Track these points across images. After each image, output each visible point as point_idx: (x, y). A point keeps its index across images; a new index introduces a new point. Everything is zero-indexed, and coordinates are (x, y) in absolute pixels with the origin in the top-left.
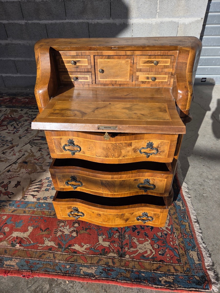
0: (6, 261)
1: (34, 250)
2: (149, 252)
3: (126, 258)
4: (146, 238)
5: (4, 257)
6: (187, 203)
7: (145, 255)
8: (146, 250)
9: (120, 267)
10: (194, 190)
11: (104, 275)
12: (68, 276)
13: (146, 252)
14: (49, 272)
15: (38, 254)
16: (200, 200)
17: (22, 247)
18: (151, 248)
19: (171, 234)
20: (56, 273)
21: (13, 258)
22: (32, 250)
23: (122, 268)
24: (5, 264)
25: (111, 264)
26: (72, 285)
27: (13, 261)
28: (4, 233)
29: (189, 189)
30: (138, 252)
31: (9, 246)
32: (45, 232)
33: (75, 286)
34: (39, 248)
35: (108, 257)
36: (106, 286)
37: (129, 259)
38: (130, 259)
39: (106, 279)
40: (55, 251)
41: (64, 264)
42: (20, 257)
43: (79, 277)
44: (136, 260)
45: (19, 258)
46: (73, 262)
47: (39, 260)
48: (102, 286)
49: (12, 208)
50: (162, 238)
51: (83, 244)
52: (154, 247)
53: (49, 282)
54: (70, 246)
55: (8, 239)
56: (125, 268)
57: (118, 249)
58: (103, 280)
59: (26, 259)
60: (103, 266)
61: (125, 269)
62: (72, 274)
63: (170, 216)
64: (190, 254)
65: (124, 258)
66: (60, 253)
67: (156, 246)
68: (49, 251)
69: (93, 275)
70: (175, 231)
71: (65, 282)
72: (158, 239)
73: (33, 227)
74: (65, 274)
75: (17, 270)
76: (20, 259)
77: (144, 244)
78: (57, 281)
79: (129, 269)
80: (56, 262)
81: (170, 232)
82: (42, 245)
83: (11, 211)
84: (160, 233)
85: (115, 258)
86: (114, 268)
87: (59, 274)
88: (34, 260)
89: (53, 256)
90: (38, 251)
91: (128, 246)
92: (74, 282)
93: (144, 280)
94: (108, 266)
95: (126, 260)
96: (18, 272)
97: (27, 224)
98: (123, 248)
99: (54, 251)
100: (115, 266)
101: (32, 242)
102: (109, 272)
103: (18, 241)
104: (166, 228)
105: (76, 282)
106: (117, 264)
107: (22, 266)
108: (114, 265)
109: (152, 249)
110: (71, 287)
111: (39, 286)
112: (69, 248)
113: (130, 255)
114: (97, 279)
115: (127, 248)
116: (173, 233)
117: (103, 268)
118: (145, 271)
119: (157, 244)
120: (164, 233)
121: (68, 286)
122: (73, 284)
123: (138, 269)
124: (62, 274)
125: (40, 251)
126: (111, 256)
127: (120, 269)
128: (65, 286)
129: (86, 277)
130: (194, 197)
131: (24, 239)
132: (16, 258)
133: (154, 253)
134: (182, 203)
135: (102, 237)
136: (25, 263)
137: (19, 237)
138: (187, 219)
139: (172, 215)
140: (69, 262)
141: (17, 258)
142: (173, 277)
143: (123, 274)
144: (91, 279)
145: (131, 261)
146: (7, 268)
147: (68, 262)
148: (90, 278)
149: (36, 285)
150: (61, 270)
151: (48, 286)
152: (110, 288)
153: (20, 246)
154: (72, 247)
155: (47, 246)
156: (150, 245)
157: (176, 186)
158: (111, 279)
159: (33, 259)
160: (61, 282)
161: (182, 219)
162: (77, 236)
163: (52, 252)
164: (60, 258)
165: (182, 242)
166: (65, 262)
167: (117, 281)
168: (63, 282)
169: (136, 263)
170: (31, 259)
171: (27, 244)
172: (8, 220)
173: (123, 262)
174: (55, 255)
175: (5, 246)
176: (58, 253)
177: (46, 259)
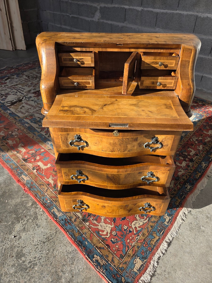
0: (23, 175)
1: (40, 179)
2: (105, 233)
3: (86, 224)
4: (112, 223)
5: (25, 172)
6: (176, 223)
7: (100, 232)
8: (104, 230)
9: (77, 226)
10: (195, 217)
11: (63, 222)
12: (44, 206)
13: (103, 231)
14: (37, 196)
15: (40, 183)
16: (192, 229)
17: (36, 173)
18: (109, 231)
19: (134, 234)
20: (39, 200)
21: (28, 176)
23: (77, 228)
25: (73, 220)
26: (42, 214)
27: (26, 177)
28: (35, 159)
29: (191, 213)
30: (98, 227)
31: (31, 168)
32: (55, 173)
33: (43, 216)
34: (44, 180)
35: (75, 214)
36: (59, 230)
37: (87, 226)
38: (87, 227)
39: (62, 225)
40: (50, 188)
41: (48, 198)
43: (49, 212)
44: (91, 230)
45: (30, 178)
46: (54, 201)
47: (38, 186)
48: (56, 229)
49: (50, 147)
50: (125, 232)
52: (112, 232)
53: (33, 202)
55: (34, 164)
56: (79, 229)
57: (86, 214)
58: (60, 225)
59: (33, 181)
60: (68, 217)
61: (79, 230)
62: (47, 207)
63: (148, 222)
64: (136, 260)
65: (84, 223)
66: (51, 190)
67: (115, 233)
68: (47, 185)
69: (57, 217)
70: (141, 235)
71: (40, 209)
72: (121, 230)
73: (51, 165)
74: (43, 204)
75: (24, 183)
76: (30, 179)
77: (107, 225)
78: (37, 205)
79: (81, 232)
80: (45, 194)
81: (135, 232)
82: (47, 179)
83: (48, 149)
84: (127, 227)
85: (79, 218)
86: (73, 223)
87: (41, 202)
90: (42, 181)
91: (94, 218)
92: (45, 213)
93: (84, 247)
94: (70, 219)
95: (85, 225)
96: (24, 185)
97: (49, 162)
98: (90, 217)
99: (49, 187)
100: (74, 223)
101: (43, 174)
102: (68, 223)
103: (38, 168)
104: (135, 227)
106: (77, 223)
107: (28, 183)
108: (74, 222)
109: (109, 233)
110: (41, 214)
111: (27, 200)
113: (90, 224)
114: (57, 221)
115: (93, 218)
116: (137, 235)
117: (66, 218)
118: (90, 242)
119: (116, 233)
120: (130, 229)
121: (40, 213)
123: (86, 237)
124: (42, 203)
125: (43, 181)
126: (77, 215)
127: (76, 227)
129: (52, 215)
130: (189, 222)
131: (41, 169)
132: (29, 177)
133: (108, 237)
134: (170, 219)
136: (30, 183)
137: (40, 166)
138: (161, 234)
139: (151, 222)
140: (51, 200)
141: (29, 178)
142: (105, 262)
143: (74, 231)
144: (54, 219)
145: (87, 228)
146: (21, 179)
147: (51, 199)
148: (54, 218)
149: (26, 199)
150: (43, 201)
151: (30, 204)
152: (60, 233)
153: (36, 171)
155: (49, 182)
156: (110, 229)
157: (179, 203)
158: (64, 228)
159: (36, 183)
160: (38, 207)
161: (156, 231)
164: (49, 193)
165: (138, 247)
166: (49, 198)
167: (66, 232)
168: (39, 208)
169: (89, 232)
170: (35, 182)
171: (40, 173)
172: (43, 153)
173: (81, 225)
174: (48, 190)
175: (30, 167)
176: (50, 189)
177: (42, 189)
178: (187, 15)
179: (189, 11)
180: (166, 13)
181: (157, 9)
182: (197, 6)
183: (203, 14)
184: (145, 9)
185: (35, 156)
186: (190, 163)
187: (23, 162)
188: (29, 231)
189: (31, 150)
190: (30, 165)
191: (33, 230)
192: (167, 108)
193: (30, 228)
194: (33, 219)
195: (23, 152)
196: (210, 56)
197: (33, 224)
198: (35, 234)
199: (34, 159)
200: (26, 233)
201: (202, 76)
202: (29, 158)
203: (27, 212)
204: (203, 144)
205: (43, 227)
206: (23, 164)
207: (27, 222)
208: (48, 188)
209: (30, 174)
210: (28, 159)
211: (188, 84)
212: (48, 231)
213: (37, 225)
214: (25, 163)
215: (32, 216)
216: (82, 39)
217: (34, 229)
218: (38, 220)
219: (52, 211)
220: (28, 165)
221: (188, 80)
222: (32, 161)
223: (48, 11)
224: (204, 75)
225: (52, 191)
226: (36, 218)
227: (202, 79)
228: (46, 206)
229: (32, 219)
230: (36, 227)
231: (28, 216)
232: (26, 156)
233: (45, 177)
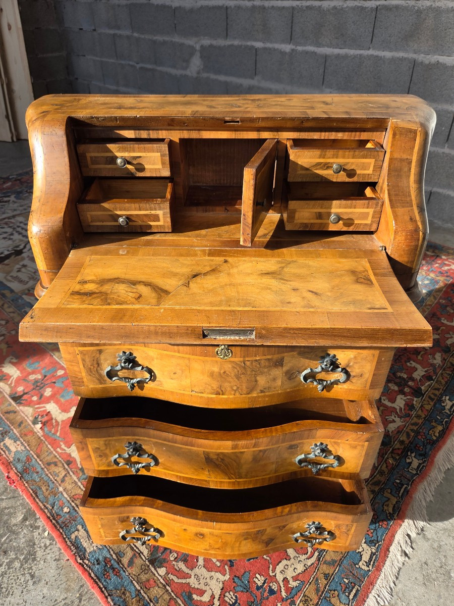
0: (9, 438)
1: (50, 447)
2: (206, 598)
3: (157, 572)
4: (226, 567)
5: (13, 430)
6: (388, 563)
7: (195, 596)
8: (204, 588)
9: (134, 580)
10: (436, 545)
11: (98, 569)
12: (54, 524)
13: (202, 593)
14: (37, 496)
15: (49, 459)
16: (428, 580)
17: (41, 432)
18: (217, 593)
19: (283, 600)
20: (43, 507)
21: (20, 440)
22: (48, 445)
23: (136, 584)
24: (5, 442)
25: (125, 561)
26: (48, 544)
27: (15, 444)
28: (41, 396)
29: (424, 535)
30: (188, 580)
31: (31, 418)
33: (51, 549)
34: (58, 450)
36: (88, 590)
37: (160, 578)
38: (162, 580)
39: (95, 578)
40: (72, 471)
41: (65, 501)
42: (28, 445)
43: (64, 539)
44: (170, 591)
45: (26, 445)
47: (42, 468)
48: (82, 586)
50: (258, 593)
52: (224, 596)
53: (27, 512)
55: (37, 408)
56: (139, 588)
58: (91, 576)
59: (31, 454)
60: (112, 553)
61: (139, 591)
62: (60, 527)
63: (317, 562)
65: (153, 569)
66: (75, 478)
67: (232, 598)
69: (84, 554)
70: (299, 601)
71: (44, 531)
72: (247, 589)
74: (51, 518)
75: (9, 461)
76: (25, 447)
77: (213, 573)
78: (36, 519)
79: (144, 595)
80: (58, 489)
81: (284, 594)
82: (66, 448)
84: (263, 579)
85: (140, 556)
86: (124, 571)
87: (46, 511)
88: (38, 462)
89: (64, 477)
91: (179, 554)
92: (54, 542)
94: (118, 559)
95: (155, 575)
96: (8, 465)
97: (75, 401)
99: (71, 469)
100: (128, 569)
101: (58, 434)
102: (111, 571)
103: (45, 419)
104: (284, 579)
105: (56, 544)
106: (134, 570)
107: (19, 460)
108: (128, 567)
109: (217, 597)
110: (45, 545)
111: (12, 507)
113: (167, 573)
114: (83, 566)
115: (176, 556)
116: (289, 601)
117: (109, 556)
119: (236, 597)
120: (271, 585)
121: (42, 542)
122: (51, 544)
124: (49, 515)
125: (56, 455)
126: (137, 548)
127: (132, 582)
128: (38, 537)
129: (72, 547)
130: (421, 561)
131: (54, 421)
132: (22, 443)
134: (372, 554)
136: (25, 458)
137: (51, 415)
138: (351, 597)
139: (325, 563)
140: (73, 504)
141: (23, 445)
143: (128, 594)
144: (76, 559)
145: (161, 585)
146: (2, 449)
147: (73, 501)
148: (76, 556)
149: (11, 503)
150: (53, 508)
151: (20, 517)
152: (90, 599)
153: (41, 428)
155: (69, 455)
156: (221, 585)
157: (394, 507)
158: (102, 586)
159: (38, 460)
160: (39, 526)
161: (339, 588)
163: (67, 469)
164: (69, 487)
166: (68, 499)
167: (107, 597)
168: (41, 529)
169: (166, 597)
170: (36, 457)
171: (50, 432)
172: (61, 380)
173: (146, 576)
174: (67, 477)
175: (26, 416)
176: (73, 476)
177: (51, 474)
178: (393, 60)
179: (397, 50)
180: (346, 57)
181: (326, 48)
182: (414, 39)
183: (428, 57)
184: (300, 48)
185: (42, 387)
186: (415, 399)
187: (10, 405)
188: (12, 595)
189: (33, 373)
190: (27, 412)
191: (22, 592)
192: (357, 281)
193: (14, 585)
194: (24, 559)
195: (13, 379)
196: (448, 147)
197: (22, 574)
198: (26, 602)
199: (39, 395)
200: (4, 599)
201: (431, 193)
202: (26, 393)
203: (10, 541)
204: (442, 350)
205: (47, 584)
206: (10, 408)
207: (9, 568)
208: (68, 471)
209: (27, 434)
210: (25, 397)
211: (409, 218)
212: (61, 593)
213: (32, 576)
214: (15, 405)
215: (22, 550)
216: (139, 108)
217: (24, 588)
218: (35, 562)
219: (73, 536)
220: (23, 412)
221: (410, 208)
222: (33, 401)
223: (89, 57)
224: (435, 189)
225: (77, 480)
226: (31, 556)
227: (432, 198)
228: (59, 524)
229: (20, 561)
230: (30, 583)
231: (11, 552)
232: (20, 389)
233: (62, 443)
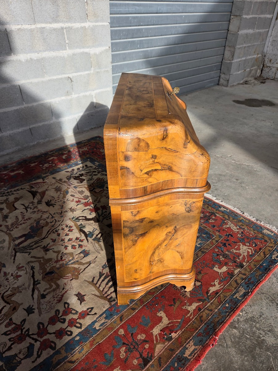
0: (184, 354)
1: (190, 323)
2: (250, 251)
3: (245, 265)
4: (237, 244)
5: (177, 354)
7: (250, 254)
11: (251, 286)
12: (236, 309)
13: (248, 252)
15: (197, 322)
17: (179, 332)
18: (247, 247)
19: (244, 231)
20: (228, 317)
21: (186, 346)
22: (188, 325)
23: (252, 272)
24: (187, 356)
25: (244, 277)
26: (245, 312)
27: (189, 348)
28: (145, 341)
30: (245, 256)
31: (166, 344)
32: (177, 303)
33: (247, 310)
34: (191, 318)
35: (237, 275)
36: (259, 290)
37: (247, 264)
38: (248, 264)
39: (255, 286)
40: (205, 306)
41: (223, 307)
42: (189, 338)
43: (242, 303)
44: (251, 261)
45: (188, 340)
46: (225, 299)
47: (205, 324)
48: (258, 294)
50: (244, 236)
51: (213, 283)
53: (231, 328)
54: (207, 292)
55: (157, 341)
57: (235, 265)
58: (255, 288)
59: (195, 334)
60: (242, 282)
61: (254, 271)
62: (237, 305)
63: (229, 221)
64: (264, 233)
65: (245, 267)
66: (209, 304)
67: (247, 243)
68: (201, 311)
69: (247, 292)
70: (243, 227)
71: (239, 315)
72: (243, 239)
73: (161, 310)
74: (234, 311)
75: (202, 348)
76: (191, 340)
77: (241, 248)
78: (234, 321)
79: (255, 269)
80: (216, 312)
81: (242, 230)
82: (190, 313)
83: (119, 322)
84: (239, 235)
85: (241, 271)
87: (230, 315)
88: (201, 328)
90: (193, 320)
91: (237, 258)
93: (269, 266)
94: (244, 279)
96: (204, 348)
97: (153, 314)
98: (236, 261)
99: (204, 307)
100: (247, 275)
101: (180, 320)
102: (250, 281)
103: (167, 332)
104: (237, 229)
105: (244, 308)
107: (201, 341)
110: (246, 313)
111: (230, 337)
112: (209, 295)
113: (245, 262)
114: (252, 292)
116: (244, 229)
117: (244, 283)
118: (262, 262)
120: (240, 233)
121: (244, 315)
122: (245, 311)
123: (258, 265)
124: (232, 313)
125: (195, 318)
126: (238, 273)
127: (251, 274)
128: (243, 318)
129: (245, 298)
131: (169, 325)
132: (187, 343)
133: (252, 249)
134: (224, 208)
135: (216, 268)
136: (199, 337)
138: (238, 215)
139: (229, 219)
140: (224, 302)
141: (189, 342)
142: (275, 252)
143: (257, 275)
144: (250, 295)
145: (250, 264)
146: (193, 357)
147: (222, 303)
148: (248, 295)
149: (228, 339)
150: (227, 312)
151: (235, 331)
153: (175, 333)
154: (210, 293)
155: (194, 310)
156: (244, 246)
158: (257, 284)
159: (199, 328)
161: (236, 217)
162: (201, 282)
163: (204, 309)
164: (214, 306)
165: (254, 230)
166: (221, 305)
167: (261, 281)
168: (238, 318)
169: (253, 262)
170: (198, 330)
171: (178, 326)
173: (248, 269)
174: (208, 309)
176: (207, 306)
177: (208, 318)
185: (136, 343)
188: (271, 324)
189: (118, 356)
190: (160, 348)
191: (268, 319)
193: (267, 324)
194: (254, 323)
197: (261, 321)
198: (271, 316)
200: (274, 327)
202: (141, 355)
203: (248, 332)
205: (261, 309)
207: (261, 329)
212: (263, 302)
213: (261, 316)
214: (153, 361)
215: (251, 324)
217: (266, 319)
218: (254, 316)
219: (240, 299)
224: (31, 126)
225: (210, 303)
226: (252, 319)
228: (236, 307)
229: (256, 324)
230: (263, 316)
231: (253, 330)
232: (135, 362)
233: (187, 316)
